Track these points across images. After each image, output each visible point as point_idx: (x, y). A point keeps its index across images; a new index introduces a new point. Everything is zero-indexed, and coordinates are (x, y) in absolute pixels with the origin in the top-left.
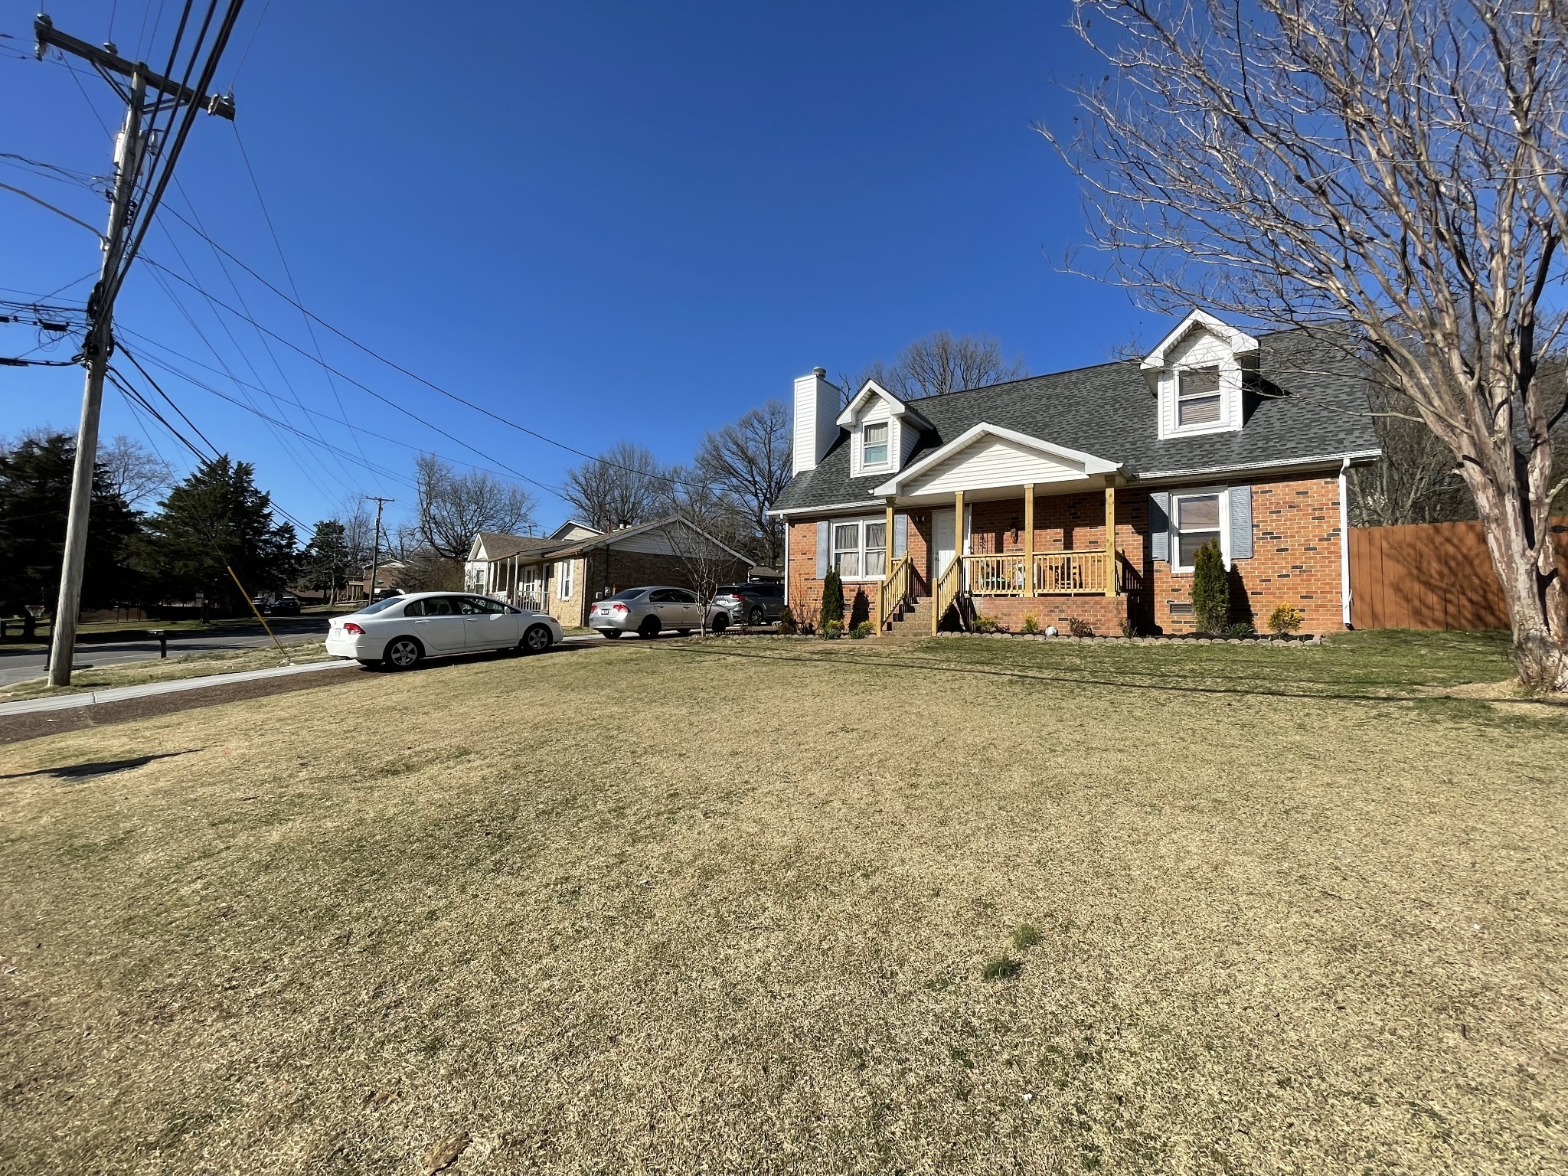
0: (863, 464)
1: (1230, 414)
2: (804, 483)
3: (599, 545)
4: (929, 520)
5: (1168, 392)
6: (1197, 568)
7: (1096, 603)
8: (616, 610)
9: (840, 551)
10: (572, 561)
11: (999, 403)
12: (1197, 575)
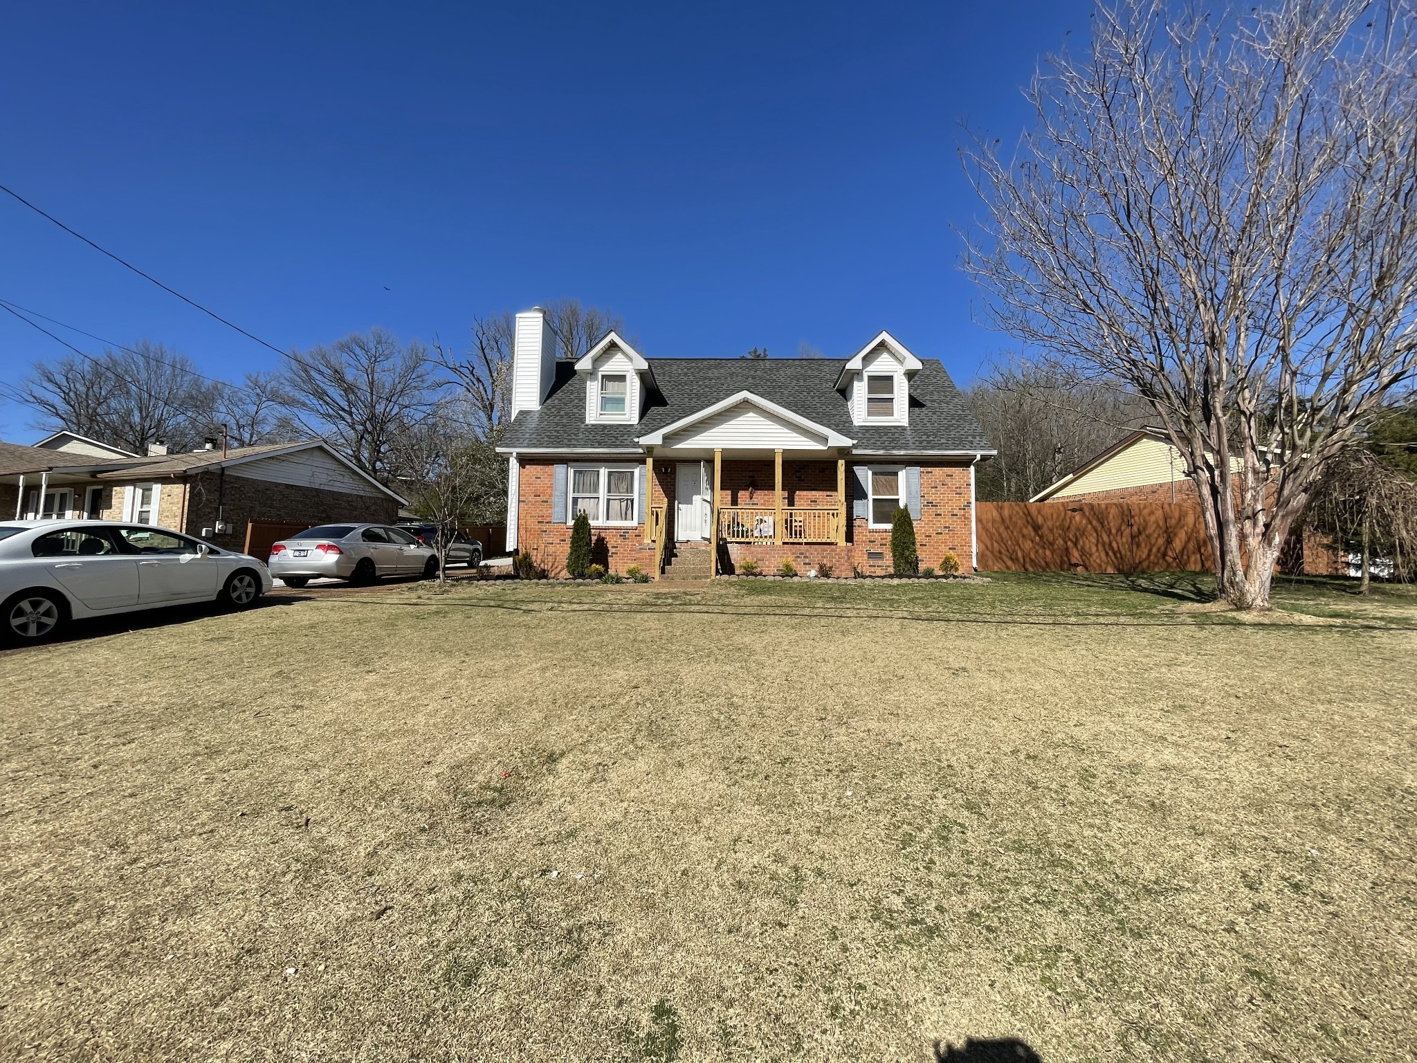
0: (599, 412)
1: (900, 415)
2: (533, 423)
3: (211, 468)
4: (674, 473)
5: (860, 390)
6: (895, 525)
7: (832, 550)
8: (320, 551)
9: (576, 495)
10: (157, 488)
11: (710, 375)
12: (894, 531)
